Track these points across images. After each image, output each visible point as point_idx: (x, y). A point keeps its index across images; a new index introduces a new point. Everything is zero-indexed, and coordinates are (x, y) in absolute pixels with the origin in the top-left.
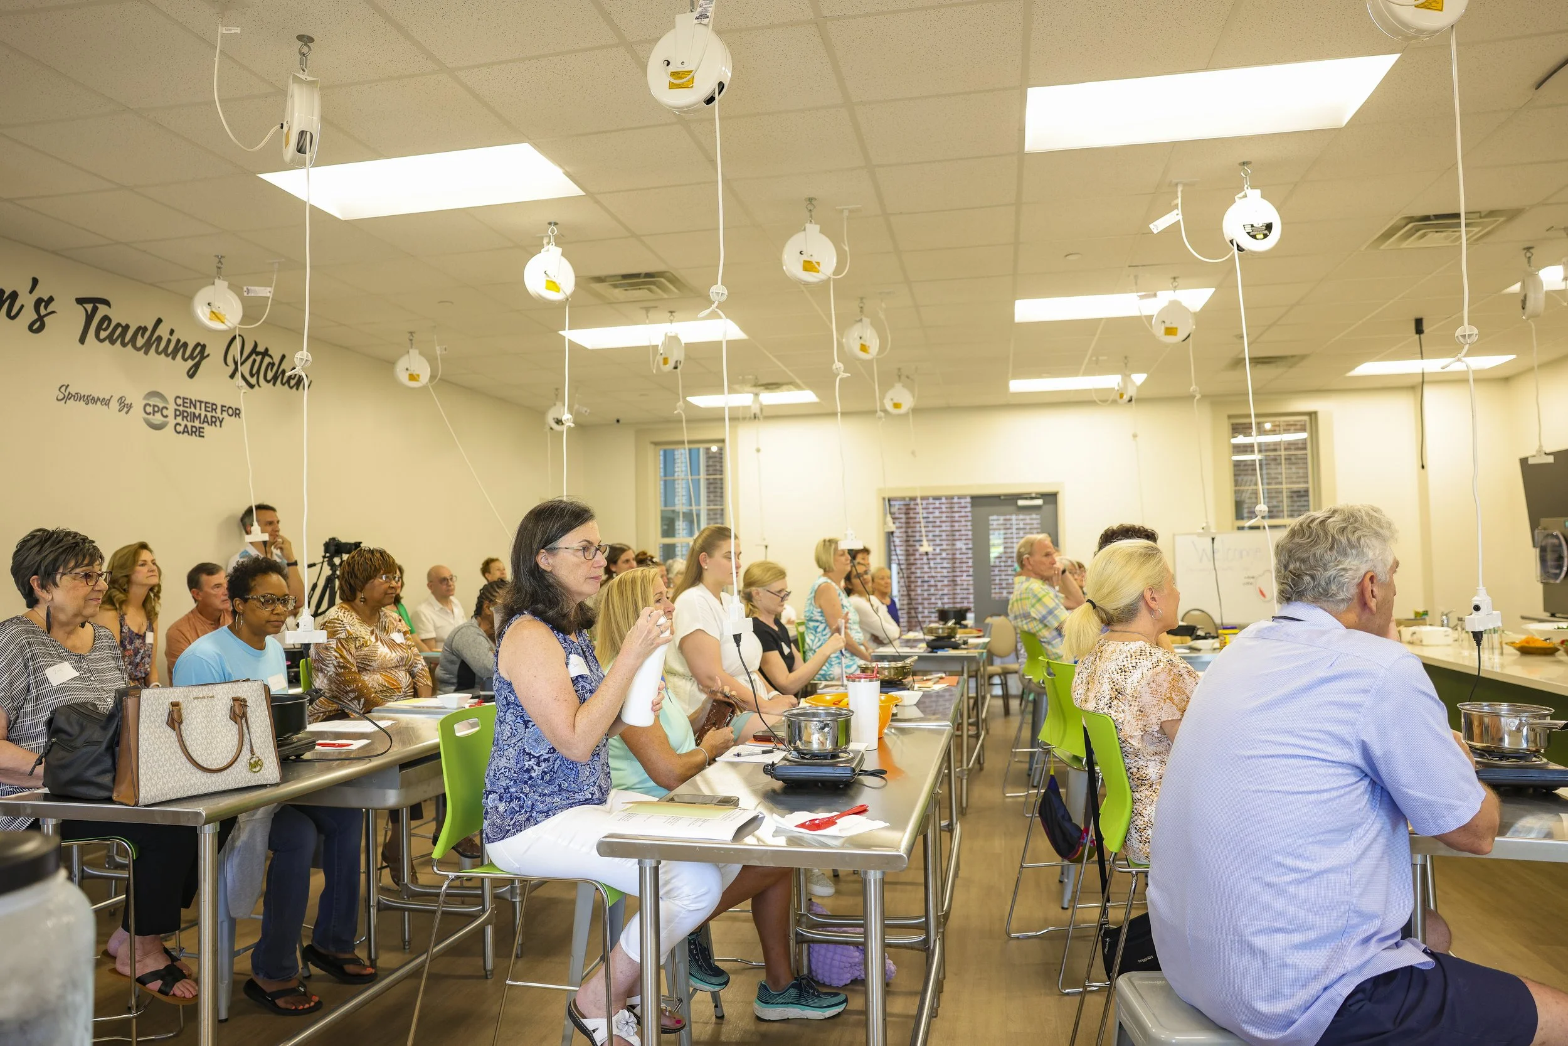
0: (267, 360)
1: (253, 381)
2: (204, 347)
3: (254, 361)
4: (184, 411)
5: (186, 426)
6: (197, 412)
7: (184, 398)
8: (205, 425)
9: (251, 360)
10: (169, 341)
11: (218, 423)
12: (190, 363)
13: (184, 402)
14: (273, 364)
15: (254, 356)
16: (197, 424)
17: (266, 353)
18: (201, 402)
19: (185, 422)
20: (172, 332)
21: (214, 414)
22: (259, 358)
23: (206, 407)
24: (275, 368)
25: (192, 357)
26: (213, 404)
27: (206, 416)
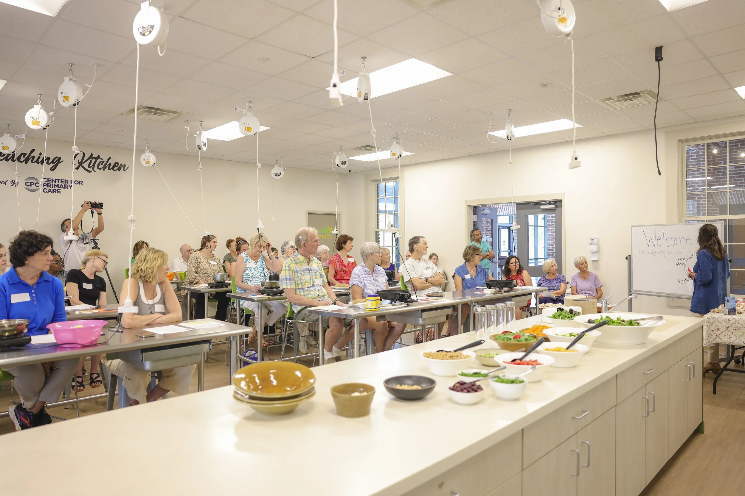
0: (99, 160)
1: (91, 169)
2: (60, 158)
3: (91, 161)
4: (48, 184)
5: (50, 189)
6: (56, 184)
7: (48, 179)
8: (61, 189)
9: (89, 161)
10: (39, 158)
11: (69, 187)
12: (52, 165)
13: (48, 180)
14: (103, 162)
15: (91, 159)
16: (56, 188)
17: (99, 157)
18: (58, 180)
19: (49, 188)
20: (41, 154)
21: (66, 184)
22: (94, 160)
23: (61, 181)
24: (104, 164)
25: (52, 162)
26: (65, 180)
27: (61, 185)
